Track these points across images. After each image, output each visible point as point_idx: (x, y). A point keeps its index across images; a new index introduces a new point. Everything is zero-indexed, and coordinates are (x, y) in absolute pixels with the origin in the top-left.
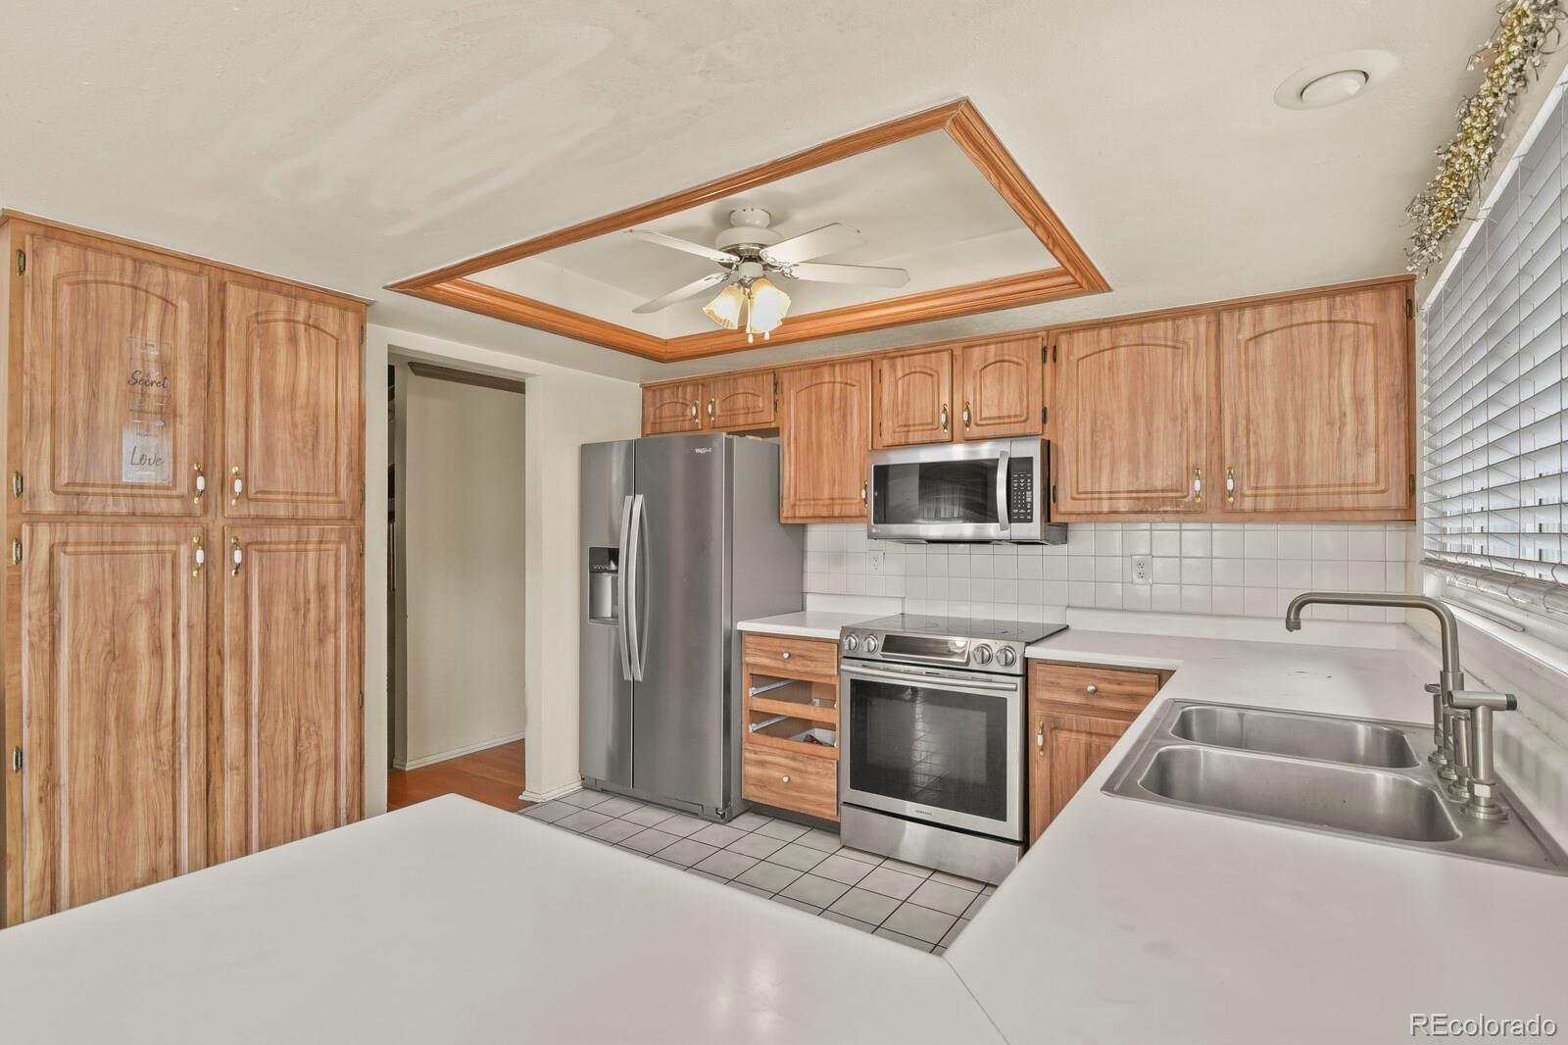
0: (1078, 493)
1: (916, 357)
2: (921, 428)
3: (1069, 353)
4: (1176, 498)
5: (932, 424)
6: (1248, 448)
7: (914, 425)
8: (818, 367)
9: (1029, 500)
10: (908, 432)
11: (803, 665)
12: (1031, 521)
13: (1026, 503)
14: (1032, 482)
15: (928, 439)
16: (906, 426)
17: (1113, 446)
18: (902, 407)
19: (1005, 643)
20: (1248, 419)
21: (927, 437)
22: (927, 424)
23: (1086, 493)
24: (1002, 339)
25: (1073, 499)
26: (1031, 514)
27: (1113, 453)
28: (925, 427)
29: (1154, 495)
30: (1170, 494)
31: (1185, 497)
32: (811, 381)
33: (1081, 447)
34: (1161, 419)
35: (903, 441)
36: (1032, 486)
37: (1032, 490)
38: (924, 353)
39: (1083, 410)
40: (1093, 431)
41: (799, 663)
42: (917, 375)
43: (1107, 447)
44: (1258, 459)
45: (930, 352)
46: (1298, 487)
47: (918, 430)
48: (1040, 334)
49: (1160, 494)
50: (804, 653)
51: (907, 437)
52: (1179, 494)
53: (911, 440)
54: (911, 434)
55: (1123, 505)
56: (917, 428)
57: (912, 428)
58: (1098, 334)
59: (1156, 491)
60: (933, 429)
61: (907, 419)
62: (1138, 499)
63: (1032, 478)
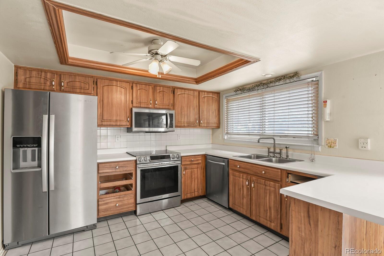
0: (178, 122)
1: (143, 85)
2: (144, 103)
3: (177, 93)
4: (194, 124)
5: (147, 103)
6: (203, 116)
7: (142, 102)
8: (112, 80)
9: (172, 123)
10: (141, 104)
11: (122, 169)
12: (173, 127)
13: (172, 124)
14: (173, 119)
15: (146, 107)
16: (140, 102)
17: (184, 113)
18: (139, 97)
19: (172, 154)
20: (203, 111)
21: (146, 106)
22: (146, 103)
23: (179, 122)
24: (164, 86)
25: (178, 123)
26: (173, 126)
27: (184, 114)
28: (145, 103)
29: (190, 123)
30: (193, 123)
31: (195, 123)
32: (109, 84)
33: (179, 113)
34: (191, 109)
35: (139, 106)
36: (173, 120)
37: (173, 121)
38: (145, 85)
39: (179, 105)
40: (181, 110)
41: (121, 169)
42: (143, 90)
43: (183, 113)
44: (204, 118)
45: (147, 85)
46: (209, 123)
47: (144, 104)
48: (171, 87)
49: (191, 123)
50: (123, 165)
51: (140, 105)
52: (194, 123)
53: (141, 106)
54: (141, 105)
55: (186, 125)
56: (143, 103)
57: (141, 103)
58: (182, 90)
59: (191, 122)
60: (147, 104)
61: (140, 100)
62: (188, 123)
63: (173, 118)
